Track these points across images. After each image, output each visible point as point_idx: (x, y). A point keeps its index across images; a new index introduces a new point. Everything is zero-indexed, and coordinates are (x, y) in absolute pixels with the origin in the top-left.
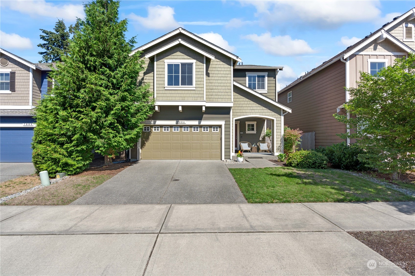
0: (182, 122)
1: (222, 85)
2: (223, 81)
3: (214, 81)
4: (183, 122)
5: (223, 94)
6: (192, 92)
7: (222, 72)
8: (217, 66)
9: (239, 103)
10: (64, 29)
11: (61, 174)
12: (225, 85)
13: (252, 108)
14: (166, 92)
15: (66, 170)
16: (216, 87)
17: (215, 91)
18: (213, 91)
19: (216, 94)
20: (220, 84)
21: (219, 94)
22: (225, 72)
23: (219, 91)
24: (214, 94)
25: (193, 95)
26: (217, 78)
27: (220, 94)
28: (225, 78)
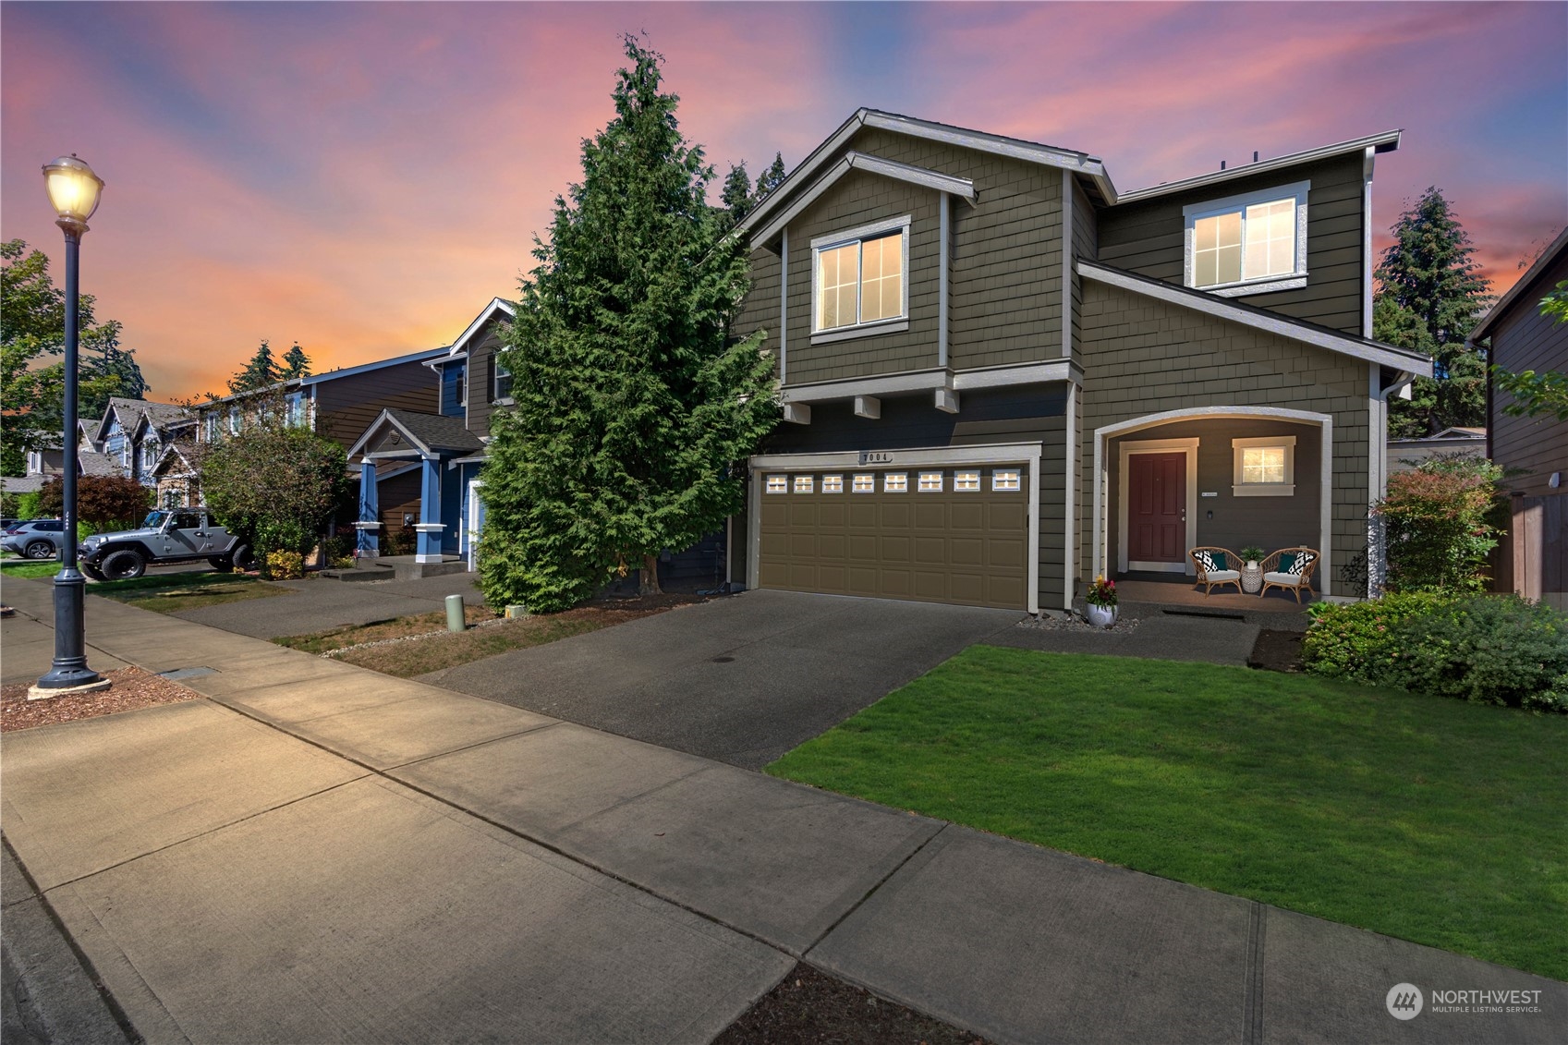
0: (878, 457)
1: (1023, 290)
2: (1027, 276)
3: (990, 283)
4: (882, 455)
5: (1026, 328)
6: (898, 340)
7: (1021, 239)
8: (1005, 217)
9: (1123, 356)
10: (745, 191)
11: (513, 607)
12: (1036, 288)
13: (1188, 376)
14: (816, 352)
15: (524, 598)
16: (999, 306)
17: (993, 320)
18: (982, 322)
19: (997, 332)
20: (1013, 292)
21: (1007, 331)
22: (1034, 236)
23: (1010, 317)
24: (989, 333)
25: (900, 353)
26: (1003, 268)
27: (1015, 330)
28: (1036, 262)
